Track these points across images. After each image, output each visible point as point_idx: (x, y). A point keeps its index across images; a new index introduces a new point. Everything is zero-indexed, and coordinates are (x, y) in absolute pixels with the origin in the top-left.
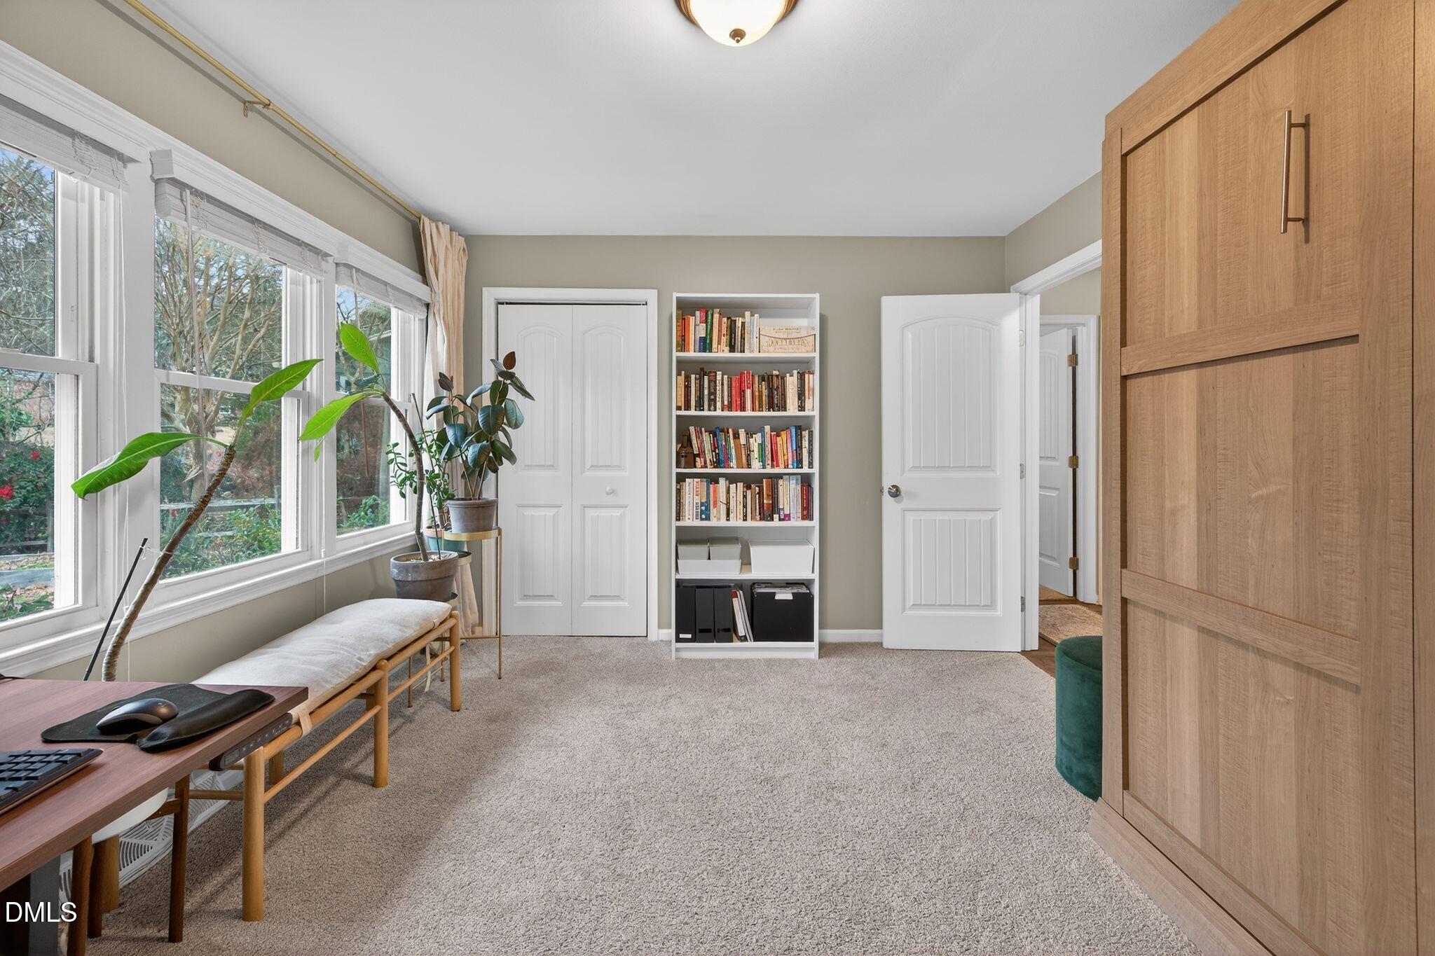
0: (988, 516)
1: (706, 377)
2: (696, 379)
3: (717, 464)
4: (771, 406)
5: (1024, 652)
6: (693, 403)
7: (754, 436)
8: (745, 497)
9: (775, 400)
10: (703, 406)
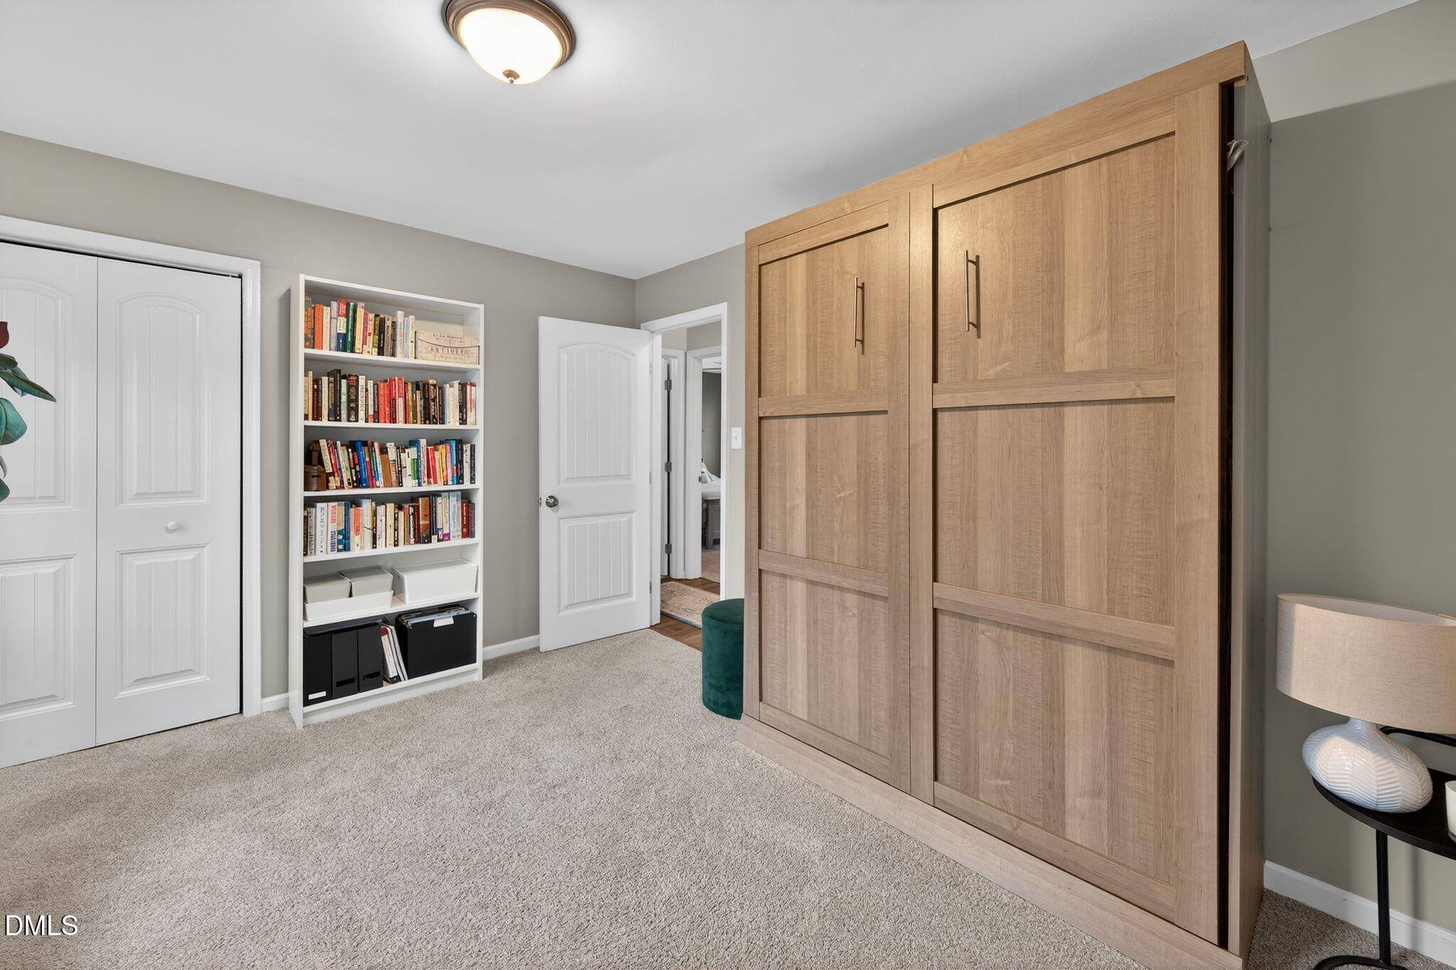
0: (625, 518)
1: (344, 382)
2: (329, 382)
3: (358, 483)
4: (427, 418)
5: (651, 627)
6: (325, 412)
7: (406, 450)
8: (396, 519)
9: (431, 410)
10: (340, 415)
